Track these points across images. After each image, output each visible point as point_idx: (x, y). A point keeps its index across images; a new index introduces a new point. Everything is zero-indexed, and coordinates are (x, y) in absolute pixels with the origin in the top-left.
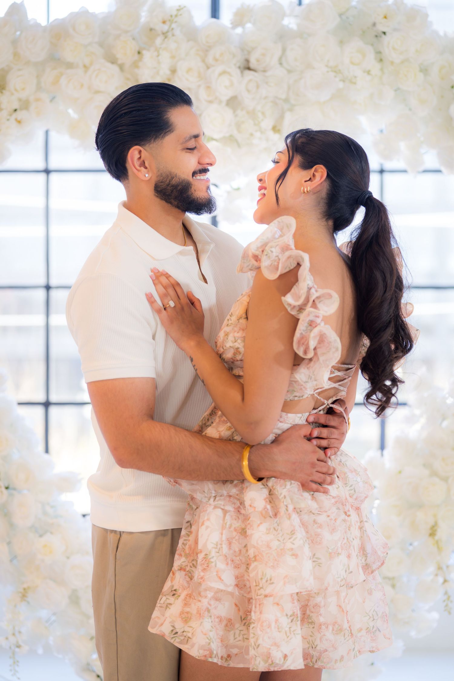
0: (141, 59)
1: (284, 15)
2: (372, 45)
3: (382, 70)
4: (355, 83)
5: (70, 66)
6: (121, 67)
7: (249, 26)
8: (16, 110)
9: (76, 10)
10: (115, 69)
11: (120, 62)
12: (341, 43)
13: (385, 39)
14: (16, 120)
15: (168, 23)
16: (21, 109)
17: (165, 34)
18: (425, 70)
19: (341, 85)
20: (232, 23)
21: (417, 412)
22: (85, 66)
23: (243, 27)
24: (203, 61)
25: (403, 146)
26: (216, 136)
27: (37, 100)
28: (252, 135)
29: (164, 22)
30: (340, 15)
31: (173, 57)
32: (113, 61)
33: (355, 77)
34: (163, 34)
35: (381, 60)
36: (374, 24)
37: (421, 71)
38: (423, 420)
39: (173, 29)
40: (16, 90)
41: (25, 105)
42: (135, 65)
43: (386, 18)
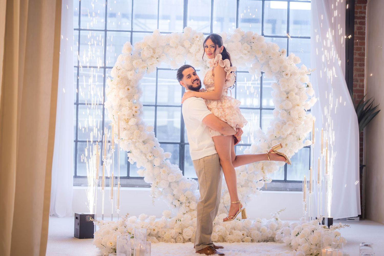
0: (191, 46)
2: (250, 45)
3: (252, 51)
4: (246, 55)
5: (172, 47)
8: (157, 58)
11: (185, 47)
12: (242, 44)
13: (254, 44)
14: (157, 61)
16: (159, 58)
17: (198, 41)
18: (262, 52)
19: (242, 55)
22: (176, 47)
25: (256, 70)
27: (162, 56)
29: (197, 37)
30: (242, 37)
31: (199, 46)
32: (183, 46)
33: (246, 53)
35: (252, 48)
36: (251, 40)
40: (158, 53)
41: (160, 57)
42: (189, 48)
43: (253, 38)
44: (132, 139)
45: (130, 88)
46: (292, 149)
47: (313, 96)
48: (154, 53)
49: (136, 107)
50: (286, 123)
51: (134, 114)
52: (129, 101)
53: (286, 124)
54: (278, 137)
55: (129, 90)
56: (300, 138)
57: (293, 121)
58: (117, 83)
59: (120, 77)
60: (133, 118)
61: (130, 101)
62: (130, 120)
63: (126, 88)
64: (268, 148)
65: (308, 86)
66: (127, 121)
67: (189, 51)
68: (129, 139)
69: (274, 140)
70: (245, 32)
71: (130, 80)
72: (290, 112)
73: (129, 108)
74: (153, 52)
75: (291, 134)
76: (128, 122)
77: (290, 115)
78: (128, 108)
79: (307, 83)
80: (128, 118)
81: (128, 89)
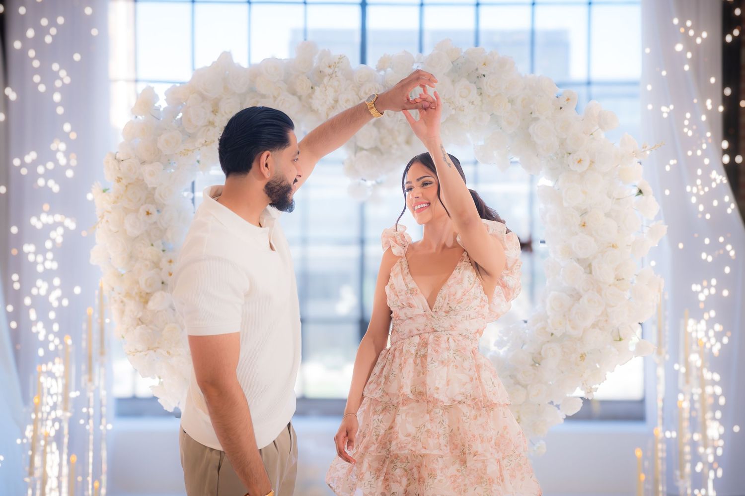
0: (313, 92)
1: (413, 63)
2: (475, 83)
3: (481, 101)
4: (464, 111)
6: (300, 98)
7: (389, 70)
9: (268, 56)
10: (295, 99)
11: (298, 94)
12: (453, 81)
13: (485, 79)
15: (332, 67)
18: (512, 101)
19: (453, 112)
20: (377, 68)
21: (505, 338)
22: (274, 97)
23: (385, 71)
24: (357, 94)
25: (495, 153)
26: (366, 147)
28: (391, 146)
29: (330, 67)
30: (452, 63)
31: (336, 91)
32: (294, 93)
33: (464, 106)
34: (329, 75)
35: (481, 94)
36: (477, 69)
37: (509, 102)
38: (509, 344)
39: (336, 72)
40: (225, 113)
42: (310, 96)
43: (485, 64)
44: (158, 348)
45: (152, 209)
46: (598, 366)
47: (657, 218)
48: (215, 112)
49: (170, 262)
50: (581, 297)
51: (165, 280)
52: (152, 245)
53: (579, 299)
54: (558, 334)
55: (150, 215)
56: (622, 336)
57: (599, 291)
58: (118, 198)
59: (124, 181)
60: (163, 289)
61: (154, 244)
62: (152, 296)
63: (142, 211)
64: (532, 365)
65: (640, 192)
66: (145, 298)
67: (311, 107)
68: (149, 349)
69: (548, 342)
70: (464, 50)
71: (154, 189)
72: (590, 265)
73: (153, 262)
74: (213, 112)
75: (594, 326)
76: (146, 302)
77: (591, 273)
78: (147, 262)
79: (637, 183)
80: (148, 291)
81: (148, 213)
